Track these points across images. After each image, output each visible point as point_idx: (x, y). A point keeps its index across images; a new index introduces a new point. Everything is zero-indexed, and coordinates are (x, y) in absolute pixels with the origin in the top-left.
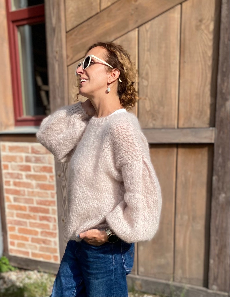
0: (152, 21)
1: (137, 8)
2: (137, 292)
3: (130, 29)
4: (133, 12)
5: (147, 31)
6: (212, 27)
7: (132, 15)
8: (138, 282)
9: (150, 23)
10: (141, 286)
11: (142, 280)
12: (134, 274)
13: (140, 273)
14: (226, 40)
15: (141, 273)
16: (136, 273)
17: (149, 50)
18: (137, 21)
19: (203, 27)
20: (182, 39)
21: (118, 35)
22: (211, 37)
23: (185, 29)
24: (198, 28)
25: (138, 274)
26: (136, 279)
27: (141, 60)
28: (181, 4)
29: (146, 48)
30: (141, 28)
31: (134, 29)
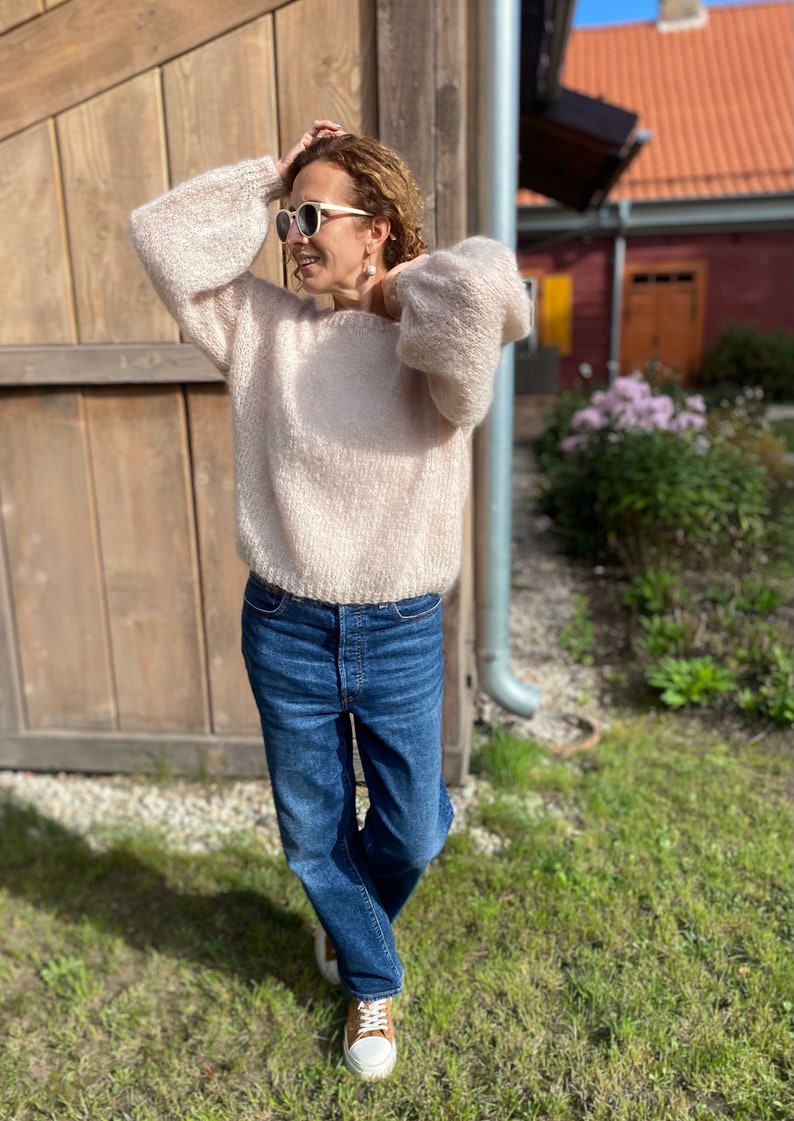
0: (199, 51)
1: (152, 13)
2: (213, 780)
3: (139, 69)
4: (142, 23)
5: (186, 78)
6: (356, 80)
7: (139, 28)
8: (215, 754)
9: (192, 55)
10: (224, 762)
11: (227, 746)
12: (203, 733)
13: (217, 729)
14: (394, 116)
15: (222, 727)
16: (207, 728)
17: (195, 130)
18: (155, 49)
19: (333, 78)
20: (282, 106)
21: (105, 82)
22: (356, 106)
23: (287, 81)
24: (321, 79)
25: (212, 731)
26: (209, 745)
27: (175, 156)
28: (273, 12)
29: (187, 125)
30: (167, 68)
31: (152, 68)
